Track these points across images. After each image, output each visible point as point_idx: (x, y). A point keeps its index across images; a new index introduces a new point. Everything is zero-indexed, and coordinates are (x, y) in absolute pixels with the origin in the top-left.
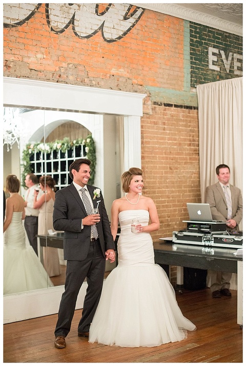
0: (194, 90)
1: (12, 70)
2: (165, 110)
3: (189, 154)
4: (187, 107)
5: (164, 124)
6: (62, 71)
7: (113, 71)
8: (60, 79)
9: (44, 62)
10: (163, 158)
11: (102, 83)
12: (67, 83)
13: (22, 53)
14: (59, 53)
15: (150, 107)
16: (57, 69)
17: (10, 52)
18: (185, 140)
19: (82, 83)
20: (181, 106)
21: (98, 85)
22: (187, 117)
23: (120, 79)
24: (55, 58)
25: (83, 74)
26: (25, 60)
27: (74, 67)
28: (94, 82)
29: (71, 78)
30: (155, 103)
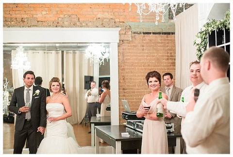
0: (172, 21)
1: (25, 23)
2: (144, 37)
3: (167, 66)
4: (165, 33)
5: (143, 46)
6: (60, 20)
7: (99, 16)
8: (58, 25)
9: (47, 16)
10: (142, 69)
11: (90, 24)
12: (63, 27)
13: (32, 12)
14: (58, 9)
15: (130, 36)
16: (56, 19)
17: (24, 13)
18: (163, 56)
19: (75, 25)
20: (159, 33)
21: (87, 26)
22: (165, 40)
23: (104, 20)
24: (55, 13)
25: (75, 20)
26: (34, 16)
27: (68, 16)
28: (83, 24)
29: (66, 23)
30: (135, 33)
